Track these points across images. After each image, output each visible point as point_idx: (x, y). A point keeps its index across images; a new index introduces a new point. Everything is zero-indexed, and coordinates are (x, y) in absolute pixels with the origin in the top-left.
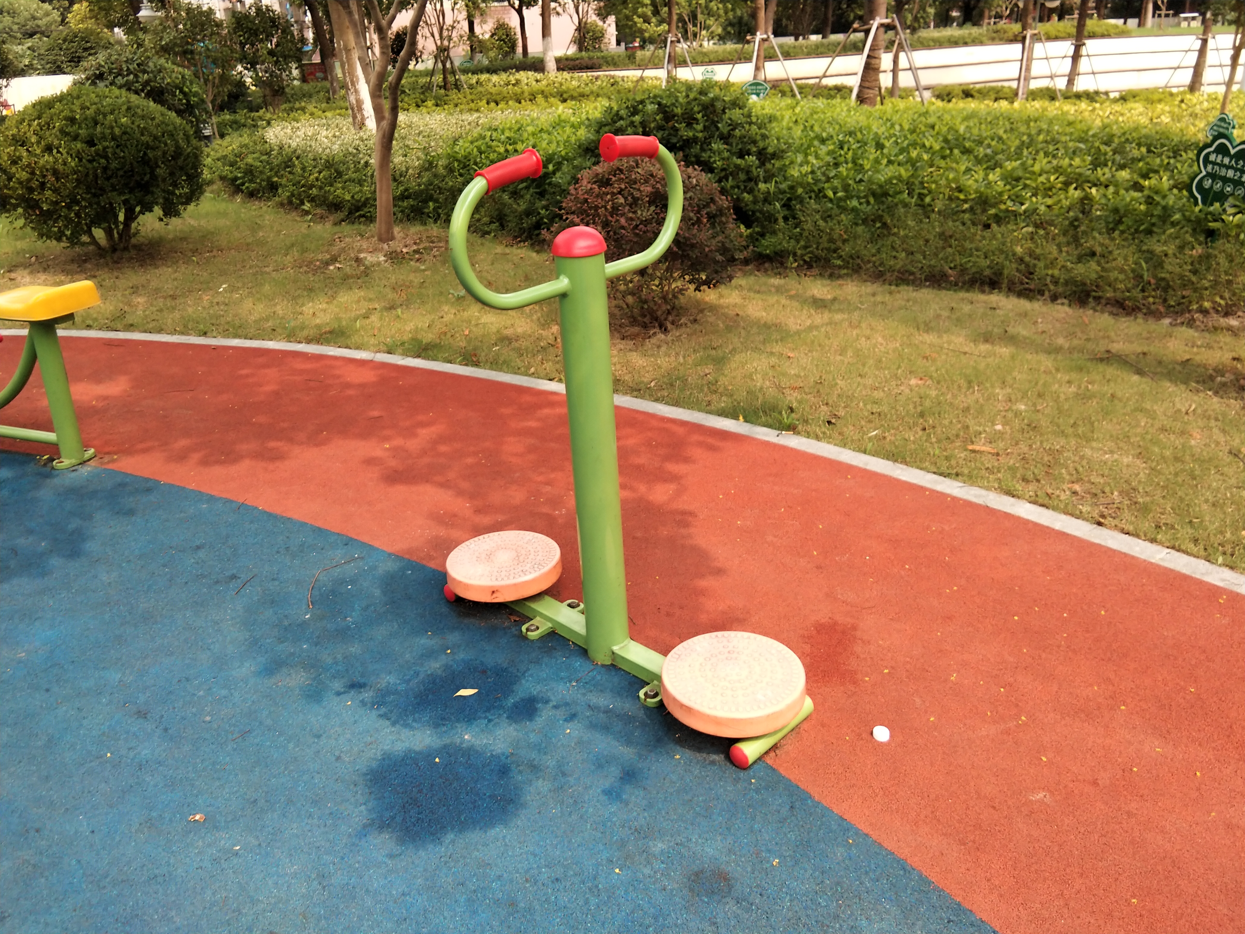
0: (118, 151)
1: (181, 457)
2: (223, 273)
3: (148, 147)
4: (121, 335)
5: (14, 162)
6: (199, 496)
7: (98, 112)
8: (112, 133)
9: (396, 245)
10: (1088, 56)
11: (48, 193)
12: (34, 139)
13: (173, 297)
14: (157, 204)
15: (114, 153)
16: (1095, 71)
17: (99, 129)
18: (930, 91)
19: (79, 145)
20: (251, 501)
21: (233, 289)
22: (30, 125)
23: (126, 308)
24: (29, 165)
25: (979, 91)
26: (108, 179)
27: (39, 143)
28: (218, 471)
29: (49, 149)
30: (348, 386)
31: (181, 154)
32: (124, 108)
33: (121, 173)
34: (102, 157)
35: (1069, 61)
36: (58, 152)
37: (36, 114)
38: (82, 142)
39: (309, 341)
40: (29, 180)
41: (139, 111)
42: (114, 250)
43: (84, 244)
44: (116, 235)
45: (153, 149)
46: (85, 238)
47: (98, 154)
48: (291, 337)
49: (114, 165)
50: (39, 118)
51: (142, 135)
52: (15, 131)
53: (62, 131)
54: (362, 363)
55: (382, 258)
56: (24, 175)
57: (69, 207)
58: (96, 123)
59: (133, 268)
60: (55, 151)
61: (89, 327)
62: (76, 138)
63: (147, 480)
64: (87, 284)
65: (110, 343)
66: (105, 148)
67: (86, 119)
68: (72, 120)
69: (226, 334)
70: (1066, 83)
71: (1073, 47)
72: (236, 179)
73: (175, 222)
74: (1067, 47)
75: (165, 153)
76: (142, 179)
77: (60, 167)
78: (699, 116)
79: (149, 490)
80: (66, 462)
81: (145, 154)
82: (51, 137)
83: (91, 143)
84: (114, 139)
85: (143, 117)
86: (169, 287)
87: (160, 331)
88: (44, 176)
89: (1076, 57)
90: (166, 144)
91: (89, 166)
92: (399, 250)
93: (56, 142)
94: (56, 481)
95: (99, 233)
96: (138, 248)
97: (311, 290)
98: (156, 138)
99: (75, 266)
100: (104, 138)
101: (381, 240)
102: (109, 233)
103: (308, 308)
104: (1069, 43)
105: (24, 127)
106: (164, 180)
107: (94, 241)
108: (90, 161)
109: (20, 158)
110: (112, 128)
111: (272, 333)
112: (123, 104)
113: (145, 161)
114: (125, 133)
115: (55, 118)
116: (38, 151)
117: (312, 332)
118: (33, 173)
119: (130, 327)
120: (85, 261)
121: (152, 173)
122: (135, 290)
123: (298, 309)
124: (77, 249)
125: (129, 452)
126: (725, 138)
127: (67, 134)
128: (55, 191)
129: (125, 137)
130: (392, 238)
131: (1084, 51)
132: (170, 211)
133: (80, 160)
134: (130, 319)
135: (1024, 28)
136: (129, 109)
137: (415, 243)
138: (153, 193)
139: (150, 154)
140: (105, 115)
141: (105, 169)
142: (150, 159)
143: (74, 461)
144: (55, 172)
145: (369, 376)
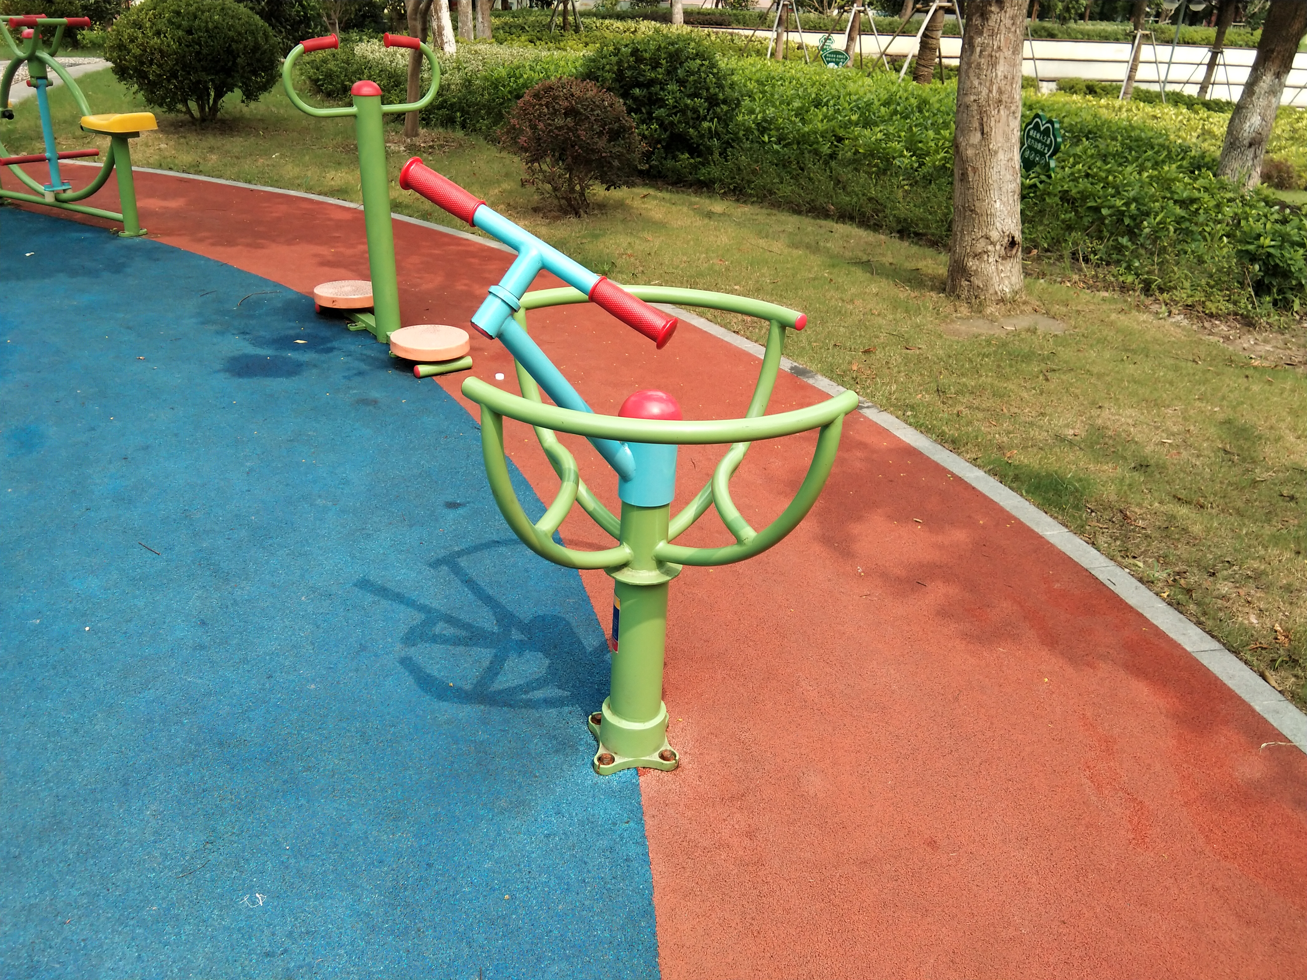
0: (209, 40)
1: (201, 240)
2: (280, 146)
3: (233, 40)
4: (191, 176)
5: (132, 41)
6: (201, 258)
7: (198, 9)
8: (207, 27)
9: (418, 141)
10: (1225, 65)
11: (154, 67)
12: (148, 24)
13: (238, 158)
14: (236, 86)
15: (206, 42)
16: (1230, 81)
17: (197, 22)
18: (1054, 83)
19: (180, 33)
20: (231, 263)
21: (283, 156)
22: (147, 14)
23: (201, 161)
24: (142, 44)
25: (1104, 89)
26: (199, 61)
27: (151, 27)
28: (219, 249)
29: (158, 33)
30: (330, 219)
31: (259, 49)
32: (219, 8)
33: (210, 58)
34: (197, 44)
35: (1204, 68)
36: (165, 36)
37: (152, 6)
38: (183, 30)
39: (320, 194)
40: (141, 55)
41: (230, 12)
42: (203, 120)
43: (179, 111)
44: (207, 109)
45: (236, 42)
46: (180, 106)
47: (193, 41)
48: (309, 190)
49: (205, 51)
50: (155, 9)
51: (230, 30)
52: (135, 17)
53: (169, 21)
54: (349, 209)
55: (402, 148)
56: (138, 51)
57: (168, 80)
58: (196, 17)
59: (215, 135)
60: (162, 35)
61: (171, 169)
62: (179, 27)
63: (173, 247)
64: (150, 114)
65: (181, 180)
66: (199, 37)
67: (188, 13)
68: (178, 13)
69: (266, 184)
70: (1198, 90)
71: (1210, 54)
72: (318, 80)
73: (253, 105)
74: (1203, 54)
75: (245, 47)
76: (226, 65)
77: (164, 48)
78: (664, 62)
79: (172, 252)
80: (127, 233)
81: (230, 45)
82: (161, 25)
83: (189, 32)
84: (207, 31)
85: (232, 17)
86: (236, 150)
87: (220, 177)
88: (153, 54)
89: (1212, 65)
90: (247, 40)
91: (186, 49)
92: (418, 144)
93: (164, 29)
94: (118, 242)
95: (193, 105)
96: (223, 122)
97: (339, 164)
98: (240, 34)
99: (172, 129)
100: (200, 29)
101: (407, 135)
102: (202, 108)
103: (331, 174)
104: (1207, 49)
105: (142, 15)
106: (243, 68)
107: (189, 111)
108: (187, 46)
109: (137, 38)
110: (207, 22)
111: (298, 187)
112: (219, 5)
113: (229, 51)
114: (216, 27)
115: (166, 10)
116: (150, 34)
117: (326, 189)
118: (145, 51)
119: (199, 172)
120: (181, 127)
121: (234, 62)
122: (211, 149)
123: (324, 175)
124: (173, 115)
125: (169, 235)
126: (682, 83)
127: (173, 23)
128: (160, 66)
129: (216, 31)
130: (417, 135)
131: (1220, 59)
132: (250, 95)
133: (180, 45)
134: (201, 168)
135: (1136, 29)
136: (223, 9)
137: (433, 141)
138: (233, 77)
139: (234, 46)
140: (203, 12)
141: (198, 53)
142: (233, 51)
143: (132, 233)
144: (161, 51)
145: (348, 216)
